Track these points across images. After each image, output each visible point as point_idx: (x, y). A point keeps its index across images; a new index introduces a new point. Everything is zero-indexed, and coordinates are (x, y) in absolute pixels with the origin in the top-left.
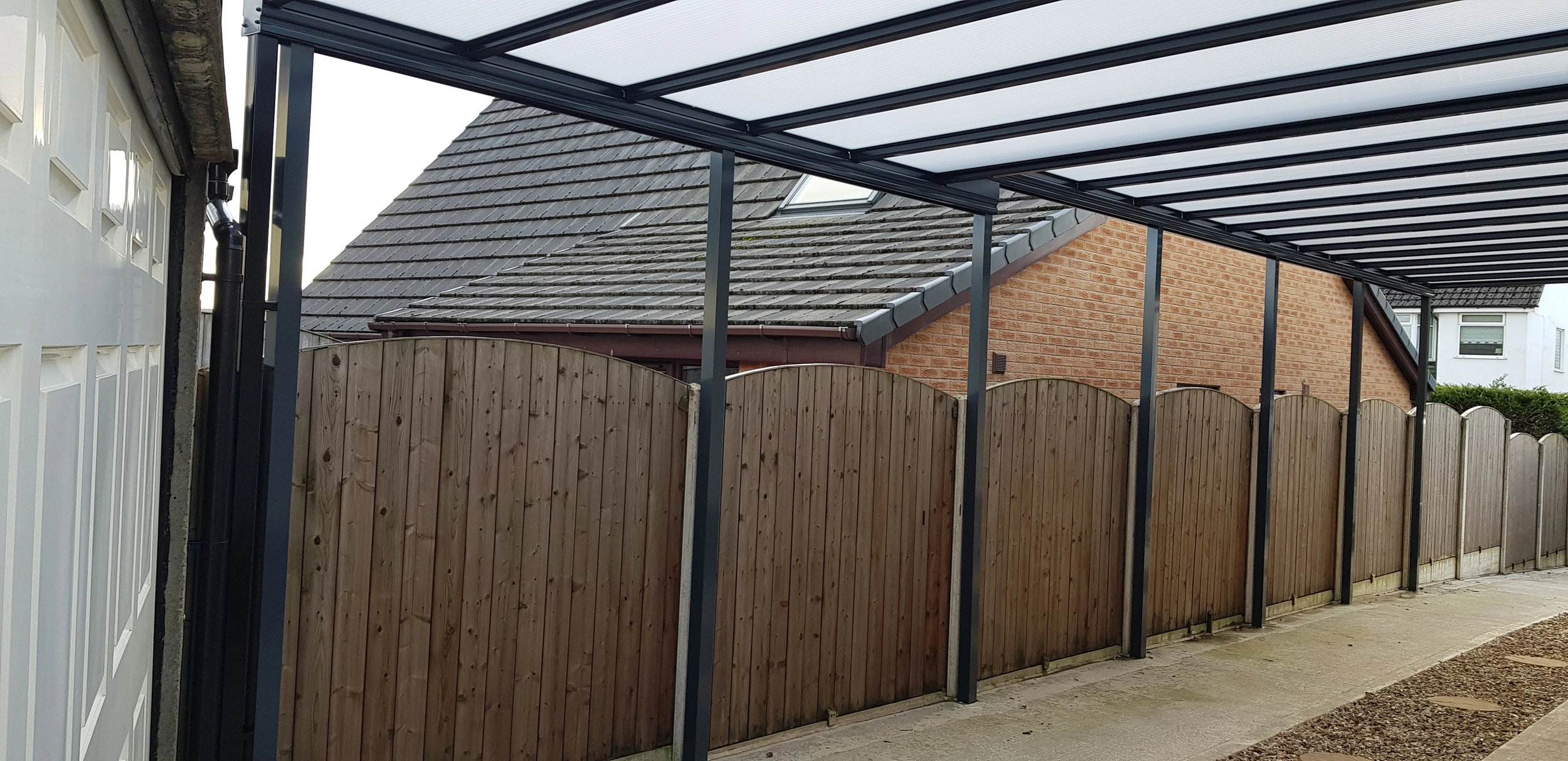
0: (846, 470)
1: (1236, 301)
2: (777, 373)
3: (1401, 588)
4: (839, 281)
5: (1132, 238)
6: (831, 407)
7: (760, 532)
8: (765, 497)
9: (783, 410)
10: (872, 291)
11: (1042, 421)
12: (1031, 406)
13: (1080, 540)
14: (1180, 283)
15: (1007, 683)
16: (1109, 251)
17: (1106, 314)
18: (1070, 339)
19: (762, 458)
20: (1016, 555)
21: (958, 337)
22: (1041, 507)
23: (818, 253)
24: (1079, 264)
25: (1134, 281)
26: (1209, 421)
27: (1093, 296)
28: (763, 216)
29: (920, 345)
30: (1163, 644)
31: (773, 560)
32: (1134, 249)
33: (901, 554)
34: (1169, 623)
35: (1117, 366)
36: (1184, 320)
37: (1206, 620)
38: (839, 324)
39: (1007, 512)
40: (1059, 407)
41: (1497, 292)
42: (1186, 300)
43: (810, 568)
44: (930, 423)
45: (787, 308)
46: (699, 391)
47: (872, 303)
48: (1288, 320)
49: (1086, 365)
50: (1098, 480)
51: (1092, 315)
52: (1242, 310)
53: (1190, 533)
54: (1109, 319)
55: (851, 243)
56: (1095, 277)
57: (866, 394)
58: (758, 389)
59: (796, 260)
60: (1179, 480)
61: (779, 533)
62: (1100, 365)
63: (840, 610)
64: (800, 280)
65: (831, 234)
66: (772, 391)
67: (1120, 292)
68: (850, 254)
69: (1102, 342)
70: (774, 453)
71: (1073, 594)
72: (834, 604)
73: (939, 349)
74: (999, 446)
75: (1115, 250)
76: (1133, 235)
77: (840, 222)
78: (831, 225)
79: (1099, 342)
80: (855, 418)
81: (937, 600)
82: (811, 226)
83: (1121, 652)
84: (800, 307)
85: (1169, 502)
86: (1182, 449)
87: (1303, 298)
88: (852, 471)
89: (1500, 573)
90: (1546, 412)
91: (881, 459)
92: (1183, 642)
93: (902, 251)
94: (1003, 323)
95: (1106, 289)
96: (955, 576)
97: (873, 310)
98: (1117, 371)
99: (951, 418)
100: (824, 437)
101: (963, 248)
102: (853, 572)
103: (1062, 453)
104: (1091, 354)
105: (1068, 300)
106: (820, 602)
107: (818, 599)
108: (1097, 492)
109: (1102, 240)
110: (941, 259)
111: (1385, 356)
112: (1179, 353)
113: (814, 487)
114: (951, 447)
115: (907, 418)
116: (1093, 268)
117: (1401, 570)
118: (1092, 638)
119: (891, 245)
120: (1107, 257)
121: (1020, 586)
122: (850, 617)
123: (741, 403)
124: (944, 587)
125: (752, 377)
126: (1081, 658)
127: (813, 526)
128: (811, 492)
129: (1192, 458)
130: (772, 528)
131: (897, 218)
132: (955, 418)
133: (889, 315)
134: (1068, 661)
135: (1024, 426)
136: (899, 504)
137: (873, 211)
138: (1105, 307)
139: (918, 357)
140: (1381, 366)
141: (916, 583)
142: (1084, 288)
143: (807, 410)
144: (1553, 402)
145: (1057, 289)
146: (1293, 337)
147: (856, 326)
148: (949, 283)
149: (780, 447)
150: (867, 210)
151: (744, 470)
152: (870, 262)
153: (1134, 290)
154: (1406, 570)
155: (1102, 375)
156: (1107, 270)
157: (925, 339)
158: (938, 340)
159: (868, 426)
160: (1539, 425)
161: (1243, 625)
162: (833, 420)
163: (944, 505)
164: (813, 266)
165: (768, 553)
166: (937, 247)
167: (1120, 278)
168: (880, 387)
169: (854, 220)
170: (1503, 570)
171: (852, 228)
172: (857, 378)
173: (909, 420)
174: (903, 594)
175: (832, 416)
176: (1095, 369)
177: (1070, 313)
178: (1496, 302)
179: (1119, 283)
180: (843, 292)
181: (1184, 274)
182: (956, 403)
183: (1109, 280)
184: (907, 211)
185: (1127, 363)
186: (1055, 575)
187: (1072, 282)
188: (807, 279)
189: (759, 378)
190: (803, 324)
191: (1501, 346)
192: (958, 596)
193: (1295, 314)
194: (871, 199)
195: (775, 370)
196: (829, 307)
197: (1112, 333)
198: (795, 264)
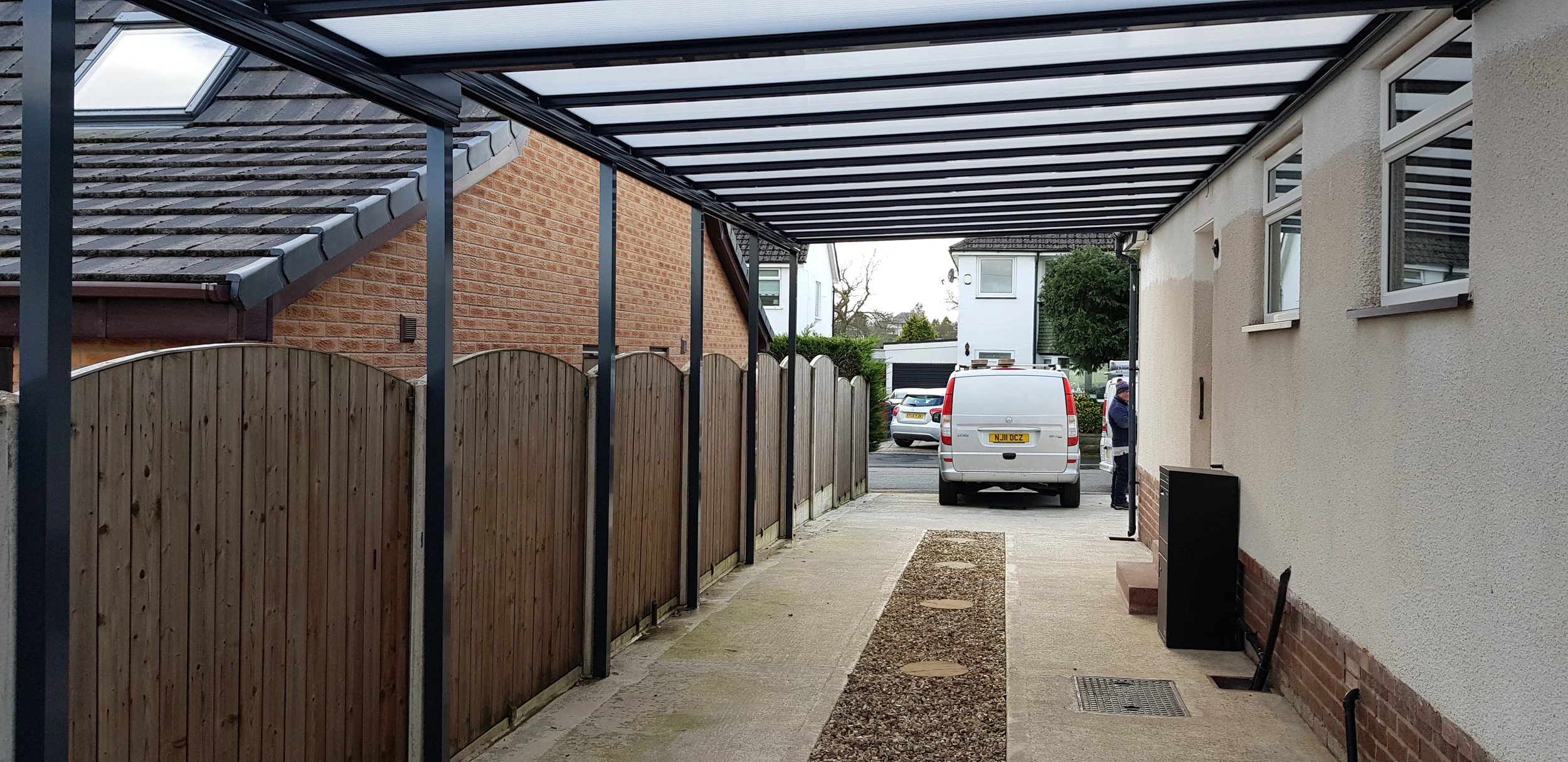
0: (269, 508)
1: (630, 254)
2: (156, 363)
3: (779, 537)
4: (175, 217)
5: (539, 178)
6: (243, 413)
7: (136, 637)
8: (142, 575)
9: (167, 425)
10: (236, 232)
11: (505, 404)
12: (494, 388)
13: (543, 549)
14: (583, 232)
15: (474, 755)
16: (517, 192)
17: (518, 266)
18: (482, 296)
19: (134, 510)
20: (481, 585)
21: (358, 296)
22: (505, 516)
23: (125, 177)
24: (489, 207)
25: (542, 228)
26: (651, 389)
27: (504, 245)
28: (14, 124)
29: (310, 307)
30: (617, 651)
31: (158, 678)
32: (541, 192)
33: (347, 619)
34: (621, 625)
35: (529, 327)
36: (587, 275)
37: (651, 611)
38: (199, 279)
39: (470, 529)
40: (522, 384)
41: (773, 250)
42: (589, 251)
43: (218, 673)
44: (380, 424)
45: (97, 254)
46: (17, 406)
47: (246, 248)
48: (669, 275)
49: (499, 329)
50: (559, 471)
51: (503, 267)
52: (635, 264)
53: (638, 518)
54: (519, 272)
55: (175, 165)
56: (505, 221)
57: (293, 387)
58: (124, 391)
59: (92, 185)
60: (628, 458)
61: (167, 631)
62: (513, 327)
63: (266, 727)
64: (106, 214)
65: (137, 152)
66: (148, 393)
67: (528, 241)
68: (179, 180)
69: (514, 299)
70: (155, 499)
71: (538, 614)
72: (256, 724)
73: (336, 312)
74: (460, 445)
75: (523, 191)
76: (539, 174)
77: (147, 137)
78: (133, 141)
79: (512, 299)
80: (279, 428)
81: (393, 672)
82: (100, 141)
83: (583, 673)
84: (120, 254)
85: (621, 486)
86: (631, 422)
87: (680, 252)
88: (277, 508)
89: (833, 508)
90: (850, 357)
91: (317, 484)
92: (634, 643)
93: (264, 178)
94: (410, 277)
95: (515, 237)
96: (417, 632)
97: (249, 259)
98: (529, 334)
99: (405, 411)
100: (235, 460)
101: (355, 177)
102: (283, 663)
103: (525, 443)
104: (504, 314)
105: (480, 249)
106: (236, 723)
107: (232, 719)
108: (559, 487)
109: (510, 179)
110: (330, 191)
111: (737, 309)
112: (584, 311)
113: (222, 544)
114: (406, 453)
115: (351, 418)
116: (503, 211)
117: (779, 520)
118: (556, 666)
119: (244, 171)
120: (516, 199)
121: (485, 624)
122: (280, 731)
123: (93, 420)
124: (401, 650)
125: (111, 372)
126: (546, 693)
127: (221, 608)
128: (217, 553)
129: (639, 432)
130: (156, 624)
131: (237, 135)
132: (411, 411)
133: (277, 268)
134: (533, 703)
135: (486, 413)
136: (343, 546)
137: (196, 125)
138: (515, 259)
139: (308, 323)
140: (735, 319)
141: (366, 652)
142: (495, 235)
143: (206, 421)
144: (855, 348)
145: (468, 235)
146: (674, 292)
147: (230, 283)
148: (352, 224)
149: (164, 488)
150: (186, 124)
151: (103, 537)
152: (219, 192)
153: (542, 239)
154: (783, 519)
155: (515, 339)
156: (517, 215)
157: (318, 299)
158: (335, 300)
159: (298, 437)
160: (846, 369)
161: (678, 608)
162: (247, 433)
163: (399, 536)
164: (123, 195)
165: (150, 670)
166: (317, 175)
167: (529, 225)
168: (313, 375)
169: (171, 135)
170: (836, 505)
171: (170, 146)
172: (281, 363)
173: (353, 421)
174: (352, 678)
175: (245, 427)
176: (508, 332)
177: (481, 264)
178: (773, 259)
179: (528, 231)
180: (189, 232)
181: (586, 222)
182: (412, 390)
183: (518, 226)
184: (250, 128)
185: (538, 324)
186: (520, 600)
187: (483, 228)
188: (118, 212)
189: (124, 376)
190: (135, 278)
191: (778, 298)
192: (421, 660)
193: (674, 268)
194: (190, 109)
195: (151, 358)
196: (171, 254)
197: (523, 290)
198: (88, 191)
